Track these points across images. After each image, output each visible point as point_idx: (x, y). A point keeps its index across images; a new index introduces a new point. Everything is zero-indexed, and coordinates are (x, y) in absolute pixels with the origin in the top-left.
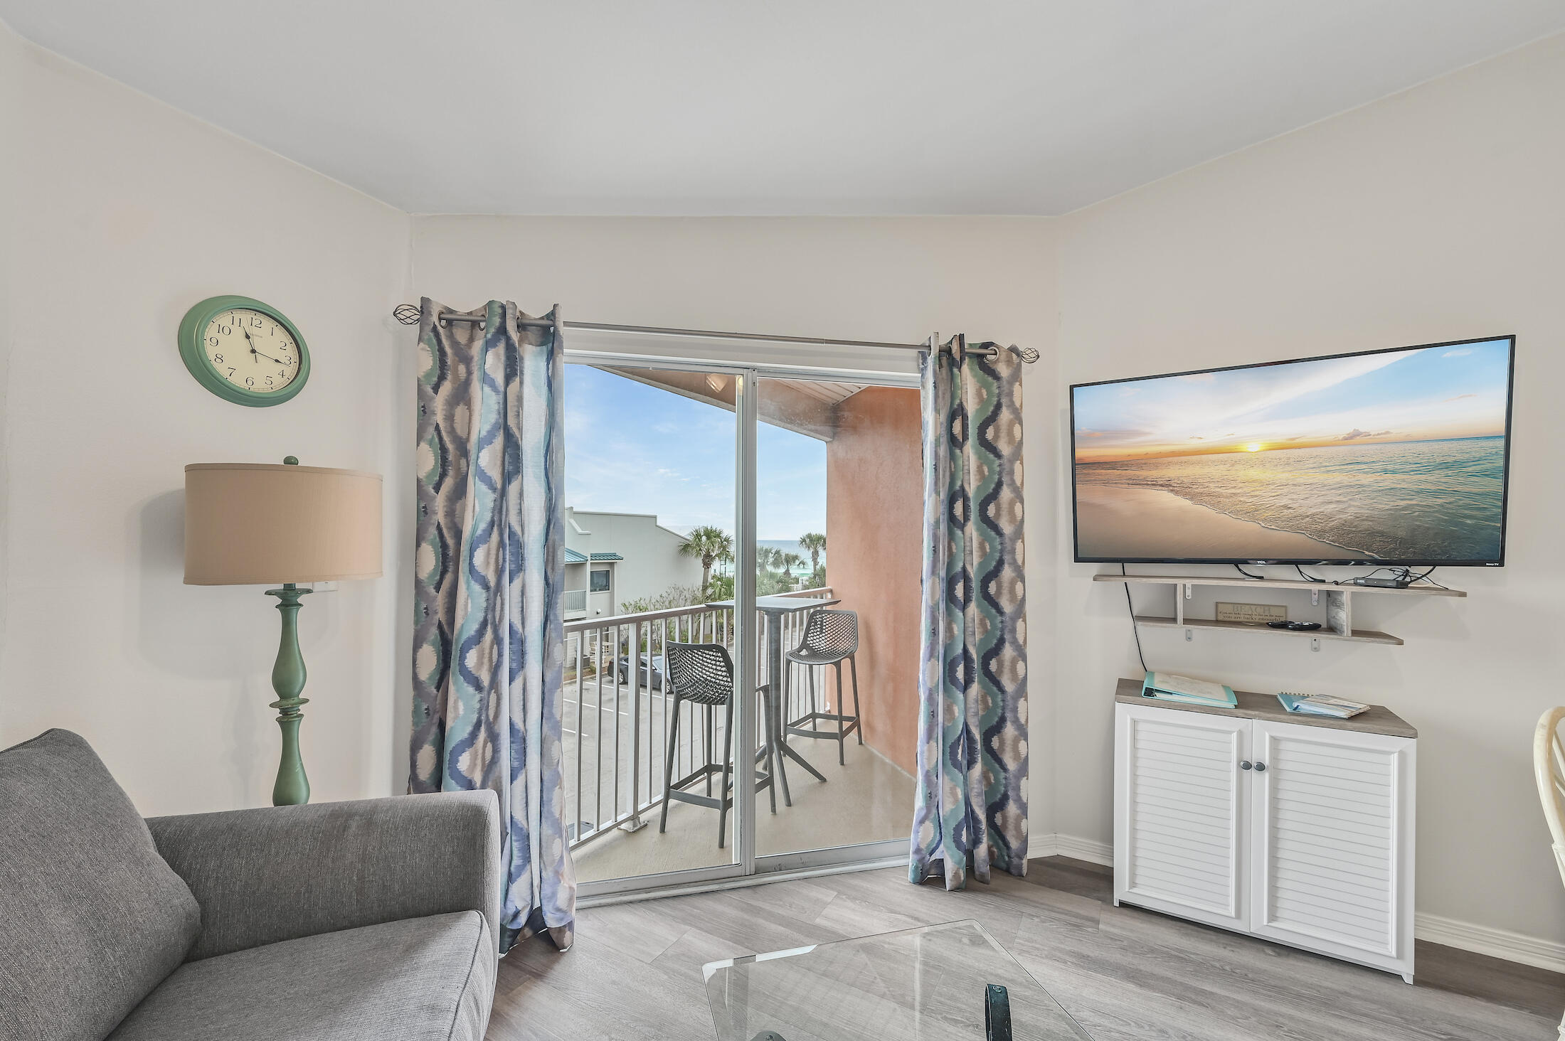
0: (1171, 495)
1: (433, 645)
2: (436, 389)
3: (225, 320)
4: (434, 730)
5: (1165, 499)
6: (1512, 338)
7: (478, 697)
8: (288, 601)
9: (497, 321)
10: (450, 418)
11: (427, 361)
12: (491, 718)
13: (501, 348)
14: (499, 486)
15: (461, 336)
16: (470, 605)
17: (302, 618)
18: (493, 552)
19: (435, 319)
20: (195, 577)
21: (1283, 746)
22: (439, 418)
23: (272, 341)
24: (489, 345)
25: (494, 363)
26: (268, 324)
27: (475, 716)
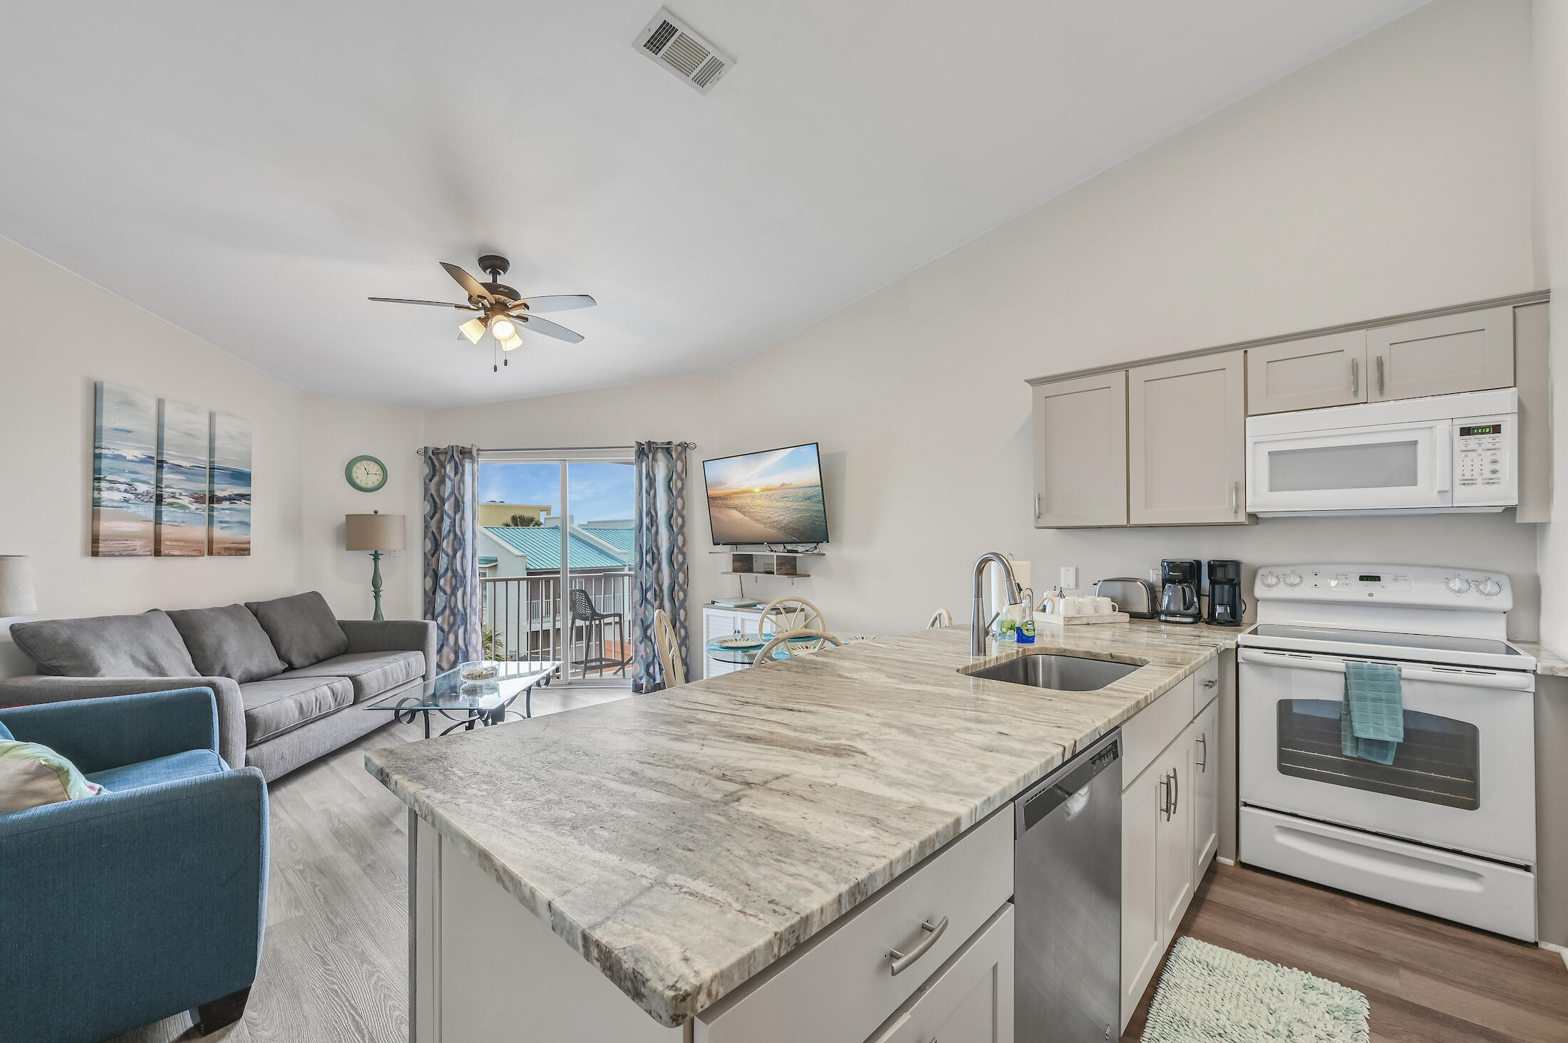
0: (737, 512)
1: (431, 577)
2: (430, 480)
3: (358, 465)
4: (432, 609)
5: (736, 515)
6: (817, 444)
7: (445, 597)
8: (376, 557)
9: (451, 453)
10: (438, 491)
11: (427, 470)
12: (452, 606)
13: (453, 463)
14: (453, 516)
15: (442, 457)
16: (444, 561)
17: (380, 563)
18: (451, 542)
19: (430, 454)
20: (349, 548)
21: (746, 622)
22: (433, 492)
23: (374, 468)
24: (449, 462)
25: (449, 469)
26: (372, 463)
27: (444, 604)
